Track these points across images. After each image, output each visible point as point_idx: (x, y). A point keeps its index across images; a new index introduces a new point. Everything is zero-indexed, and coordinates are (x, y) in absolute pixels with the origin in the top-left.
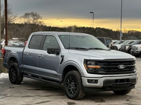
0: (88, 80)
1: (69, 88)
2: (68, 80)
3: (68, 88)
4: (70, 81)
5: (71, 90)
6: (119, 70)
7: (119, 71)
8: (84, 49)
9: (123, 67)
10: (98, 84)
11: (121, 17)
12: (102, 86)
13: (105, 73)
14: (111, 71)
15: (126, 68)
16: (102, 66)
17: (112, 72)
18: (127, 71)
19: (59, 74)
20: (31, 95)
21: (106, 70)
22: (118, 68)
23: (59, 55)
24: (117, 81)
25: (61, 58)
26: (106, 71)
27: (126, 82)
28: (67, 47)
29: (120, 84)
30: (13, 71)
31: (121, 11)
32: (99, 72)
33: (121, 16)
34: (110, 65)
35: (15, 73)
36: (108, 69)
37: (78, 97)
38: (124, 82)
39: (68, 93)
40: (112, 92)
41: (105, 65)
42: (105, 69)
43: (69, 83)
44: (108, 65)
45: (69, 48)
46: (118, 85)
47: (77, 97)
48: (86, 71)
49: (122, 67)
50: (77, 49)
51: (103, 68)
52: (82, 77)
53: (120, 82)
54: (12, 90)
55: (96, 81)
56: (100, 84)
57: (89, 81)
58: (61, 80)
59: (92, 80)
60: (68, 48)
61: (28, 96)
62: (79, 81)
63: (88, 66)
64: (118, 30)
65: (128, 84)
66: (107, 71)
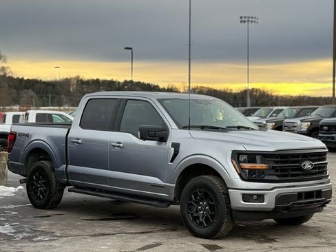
0: (244, 195)
1: (195, 215)
2: (193, 196)
3: (192, 214)
4: (196, 198)
5: (201, 218)
6: (303, 172)
7: (303, 175)
8: (218, 128)
9: (310, 166)
10: (264, 203)
11: (190, 59)
12: (273, 206)
13: (277, 178)
14: (287, 176)
15: (314, 168)
16: (271, 165)
17: (289, 178)
18: (316, 174)
19: (168, 184)
20: (107, 233)
21: (278, 173)
22: (300, 169)
23: (166, 141)
24: (300, 195)
25: (173, 149)
26: (278, 176)
27: (317, 197)
28: (183, 125)
29: (305, 203)
30: (38, 179)
31: (190, 45)
32: (266, 178)
33: (188, 57)
34: (287, 162)
35: (45, 184)
36: (282, 171)
37: (219, 233)
38: (312, 197)
39: (193, 225)
40: (272, 220)
41: (277, 162)
42: (277, 171)
43: (195, 202)
44: (282, 162)
45: (189, 127)
46: (301, 204)
47: (217, 233)
48: (238, 177)
49: (308, 165)
50: (203, 128)
51: (274, 168)
52: (229, 188)
53: (306, 199)
54: (52, 222)
55: (260, 198)
56: (268, 203)
57: (246, 198)
58: (173, 196)
59: (252, 195)
60: (184, 128)
61: (103, 235)
62: (222, 198)
63: (241, 164)
64: (170, 87)
65: (319, 201)
66: (282, 176)
